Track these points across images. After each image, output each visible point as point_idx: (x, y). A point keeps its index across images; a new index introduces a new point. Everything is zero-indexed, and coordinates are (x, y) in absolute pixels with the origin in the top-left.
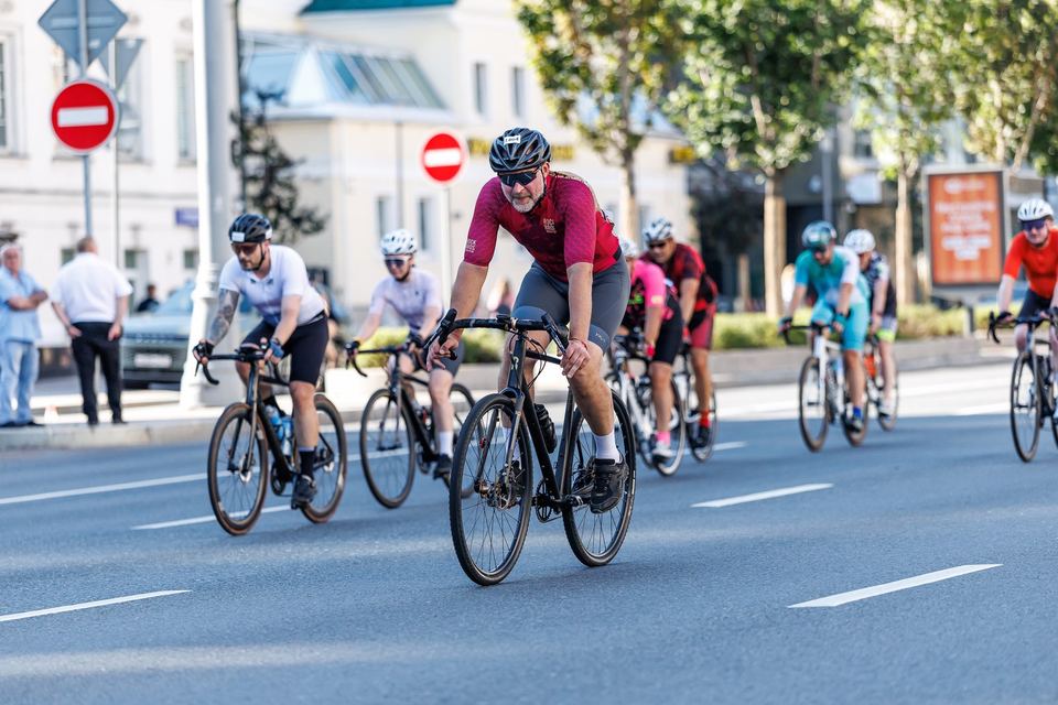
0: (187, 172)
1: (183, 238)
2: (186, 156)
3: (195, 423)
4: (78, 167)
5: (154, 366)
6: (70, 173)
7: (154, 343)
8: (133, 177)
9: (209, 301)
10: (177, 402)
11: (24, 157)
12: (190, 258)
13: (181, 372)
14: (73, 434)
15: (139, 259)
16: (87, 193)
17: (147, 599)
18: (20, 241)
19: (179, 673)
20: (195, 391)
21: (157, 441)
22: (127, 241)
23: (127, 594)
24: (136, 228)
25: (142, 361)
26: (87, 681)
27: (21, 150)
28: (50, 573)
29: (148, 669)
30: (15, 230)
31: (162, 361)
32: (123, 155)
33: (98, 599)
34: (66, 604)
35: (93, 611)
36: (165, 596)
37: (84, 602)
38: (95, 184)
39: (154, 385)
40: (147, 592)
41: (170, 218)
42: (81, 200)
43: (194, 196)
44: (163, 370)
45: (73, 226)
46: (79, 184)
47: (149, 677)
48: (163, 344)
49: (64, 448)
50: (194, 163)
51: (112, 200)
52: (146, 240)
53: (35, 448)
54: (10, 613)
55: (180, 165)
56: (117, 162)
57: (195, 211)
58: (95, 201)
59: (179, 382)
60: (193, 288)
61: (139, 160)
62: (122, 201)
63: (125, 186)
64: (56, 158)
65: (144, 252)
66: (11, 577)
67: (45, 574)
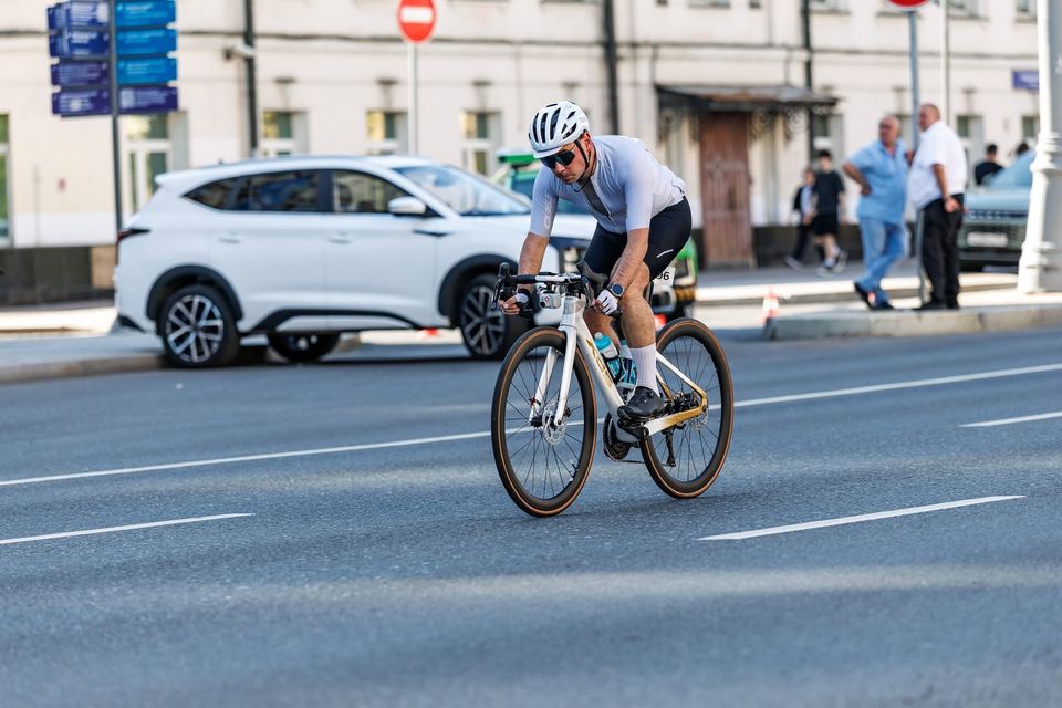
0: (1026, 29)
1: (1021, 103)
2: (1025, 12)
3: (1033, 309)
4: (904, 24)
5: (990, 245)
6: (895, 33)
7: (989, 221)
8: (966, 36)
9: (1048, 173)
10: (1014, 286)
11: (847, 13)
12: (1030, 123)
13: (1018, 252)
14: (898, 321)
15: (973, 127)
16: (913, 53)
17: (976, 505)
18: (841, 108)
19: (1008, 589)
20: (1035, 273)
21: (992, 328)
22: (959, 106)
23: (953, 500)
24: (969, 92)
25: (975, 239)
26: (905, 596)
27: (841, 6)
28: (869, 474)
29: (974, 583)
30: (836, 93)
31: (998, 240)
32: (955, 12)
33: (921, 504)
34: (886, 509)
35: (914, 518)
36: (995, 502)
37: (905, 507)
38: (922, 45)
39: (988, 268)
40: (976, 497)
41: (1007, 79)
42: (907, 60)
43: (1035, 57)
44: (998, 250)
45: (899, 90)
46: (905, 44)
47: (975, 592)
48: (999, 221)
49: (887, 336)
50: (1034, 20)
51: (942, 61)
52: (980, 105)
53: (856, 335)
54: (824, 518)
55: (1019, 21)
56: (949, 17)
57: (1035, 73)
58: (922, 60)
59: (1016, 264)
60: (1033, 159)
61: (973, 17)
62: (954, 61)
63: (955, 46)
64: (883, 14)
65: (978, 118)
66: (826, 480)
67: (863, 477)
